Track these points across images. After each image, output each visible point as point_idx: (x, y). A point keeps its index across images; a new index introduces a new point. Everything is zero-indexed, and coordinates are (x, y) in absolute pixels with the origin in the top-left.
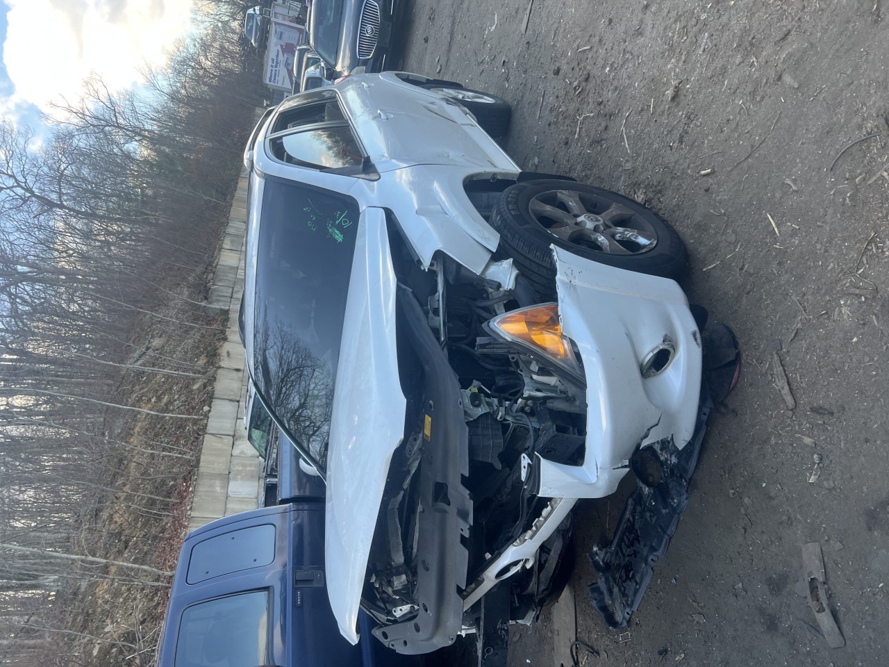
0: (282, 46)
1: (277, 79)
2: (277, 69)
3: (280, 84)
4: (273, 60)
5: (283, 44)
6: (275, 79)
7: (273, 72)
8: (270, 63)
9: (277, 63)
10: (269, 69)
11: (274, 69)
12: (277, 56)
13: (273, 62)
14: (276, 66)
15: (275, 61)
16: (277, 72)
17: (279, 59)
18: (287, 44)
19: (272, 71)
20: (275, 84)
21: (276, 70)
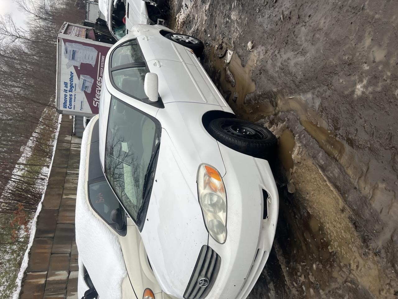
0: (76, 67)
1: (73, 104)
2: (73, 94)
3: (78, 109)
4: (66, 84)
5: (78, 65)
6: (70, 104)
7: (68, 97)
8: (63, 87)
9: (72, 86)
10: (62, 94)
11: (68, 94)
12: (71, 79)
13: (66, 86)
14: (71, 91)
15: (69, 85)
16: (73, 97)
17: (74, 83)
18: (82, 65)
19: (66, 96)
20: (72, 110)
21: (71, 95)
